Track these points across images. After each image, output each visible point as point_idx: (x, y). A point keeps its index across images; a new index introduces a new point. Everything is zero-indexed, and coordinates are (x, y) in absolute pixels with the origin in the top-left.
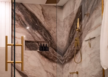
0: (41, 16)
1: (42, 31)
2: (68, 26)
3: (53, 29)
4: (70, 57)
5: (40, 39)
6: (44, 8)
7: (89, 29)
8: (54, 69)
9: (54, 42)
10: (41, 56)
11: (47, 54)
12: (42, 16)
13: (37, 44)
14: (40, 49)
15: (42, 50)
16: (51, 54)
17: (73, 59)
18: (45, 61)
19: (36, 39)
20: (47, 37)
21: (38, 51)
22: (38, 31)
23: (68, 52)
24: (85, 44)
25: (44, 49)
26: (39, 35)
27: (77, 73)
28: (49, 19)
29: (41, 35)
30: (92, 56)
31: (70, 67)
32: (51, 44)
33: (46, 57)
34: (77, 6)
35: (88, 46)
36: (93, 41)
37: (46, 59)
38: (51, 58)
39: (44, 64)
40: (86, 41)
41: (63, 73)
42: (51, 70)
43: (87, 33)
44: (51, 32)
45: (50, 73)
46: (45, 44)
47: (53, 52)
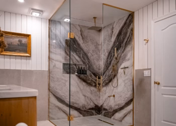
0: (79, 38)
1: (80, 54)
2: (106, 51)
3: (91, 52)
4: (107, 82)
5: (78, 62)
6: (83, 29)
7: (124, 59)
8: (91, 93)
9: (91, 65)
10: (80, 80)
11: (85, 78)
12: (81, 37)
13: (75, 67)
14: (78, 73)
15: (80, 74)
16: (89, 77)
17: (111, 83)
18: (83, 85)
19: (75, 62)
20: (85, 60)
21: (76, 75)
22: (77, 54)
23: (106, 76)
24: (120, 71)
25: (82, 72)
26: (77, 58)
27: (114, 96)
28: (87, 41)
29: (80, 57)
30: (126, 82)
31: (107, 91)
32: (89, 67)
33: (84, 81)
34: (114, 35)
35: (123, 73)
36: (127, 70)
37: (84, 83)
38: (89, 82)
39: (82, 88)
40: (122, 68)
41: (100, 97)
42: (88, 94)
43: (123, 62)
44: (89, 55)
45: (88, 97)
46: (83, 67)
47: (91, 76)
